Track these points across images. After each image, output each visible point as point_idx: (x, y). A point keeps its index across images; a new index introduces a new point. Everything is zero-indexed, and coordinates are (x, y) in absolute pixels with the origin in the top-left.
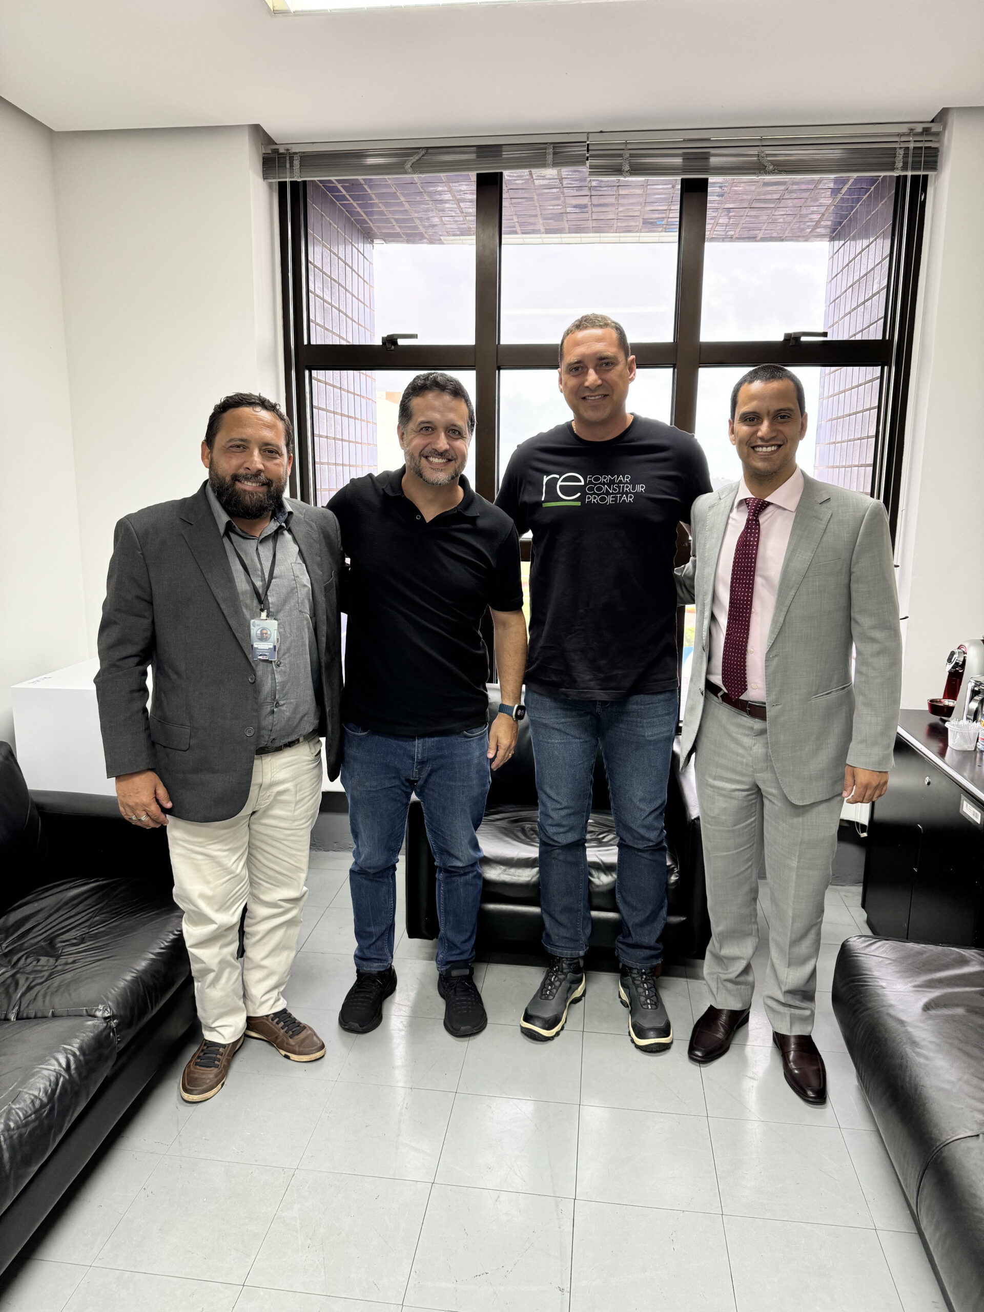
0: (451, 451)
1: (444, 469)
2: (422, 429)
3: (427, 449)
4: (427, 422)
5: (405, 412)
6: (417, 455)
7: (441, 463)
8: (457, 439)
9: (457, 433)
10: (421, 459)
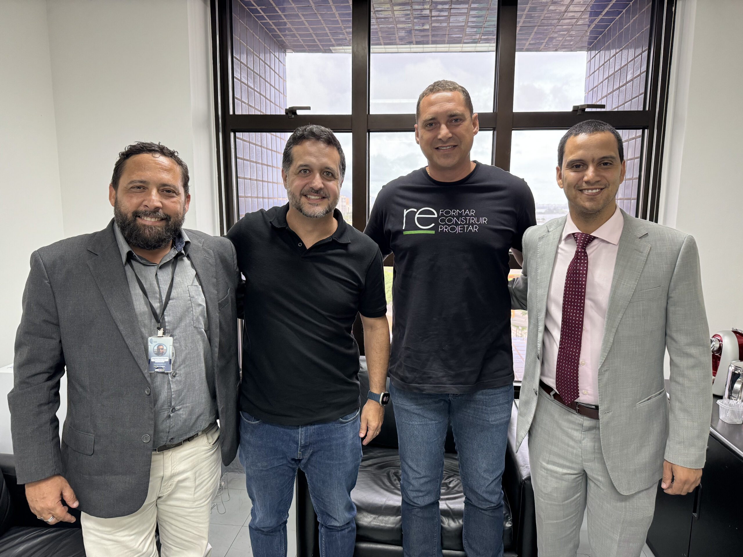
0: (325, 190)
1: (320, 204)
2: (300, 171)
3: (305, 188)
4: (305, 166)
5: (288, 158)
6: (297, 194)
7: (317, 199)
8: (330, 181)
9: (330, 175)
10: (301, 197)
